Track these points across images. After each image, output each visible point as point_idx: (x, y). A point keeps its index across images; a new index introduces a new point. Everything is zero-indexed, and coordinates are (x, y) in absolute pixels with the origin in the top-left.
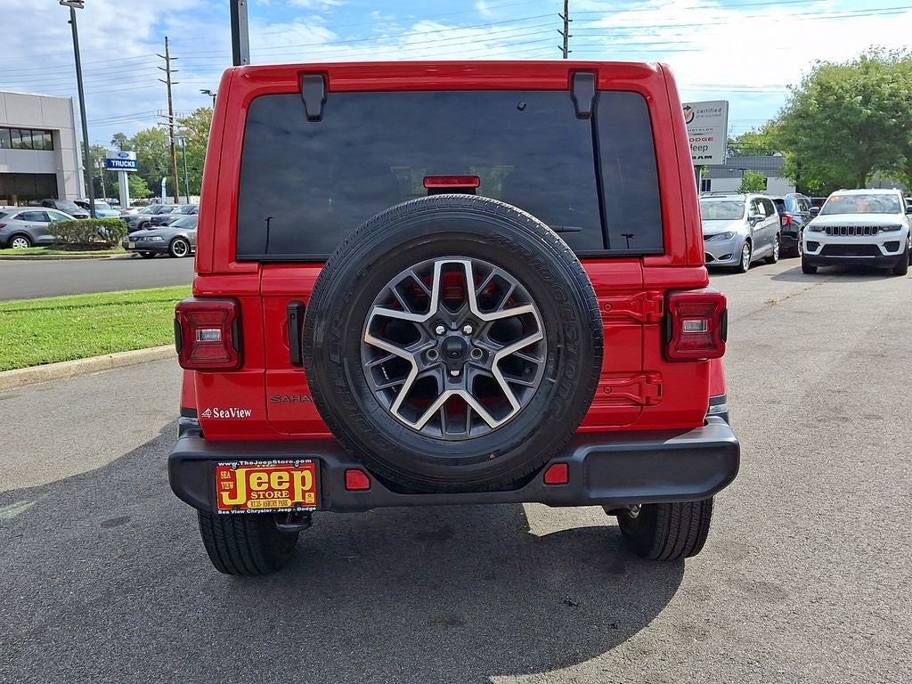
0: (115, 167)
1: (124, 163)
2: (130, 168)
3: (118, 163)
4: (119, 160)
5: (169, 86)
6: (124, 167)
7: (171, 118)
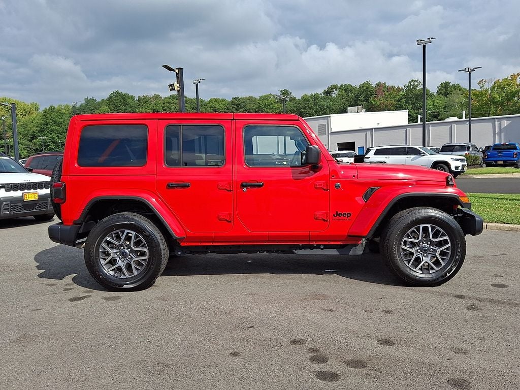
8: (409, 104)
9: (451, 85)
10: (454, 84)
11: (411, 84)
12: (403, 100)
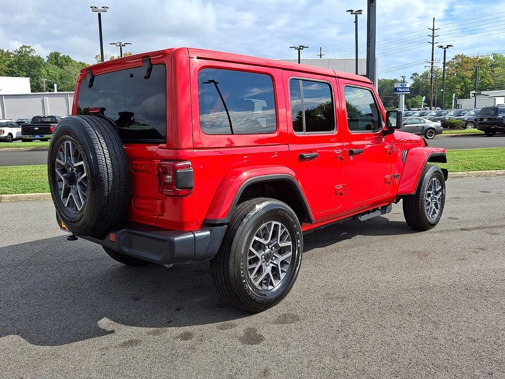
0: (399, 92)
1: (403, 90)
2: (406, 92)
3: (400, 90)
4: (401, 88)
5: (433, 45)
6: (403, 92)
7: (432, 63)
8: (23, 71)
9: (61, 55)
10: (64, 56)
11: (22, 50)
12: (15, 66)
